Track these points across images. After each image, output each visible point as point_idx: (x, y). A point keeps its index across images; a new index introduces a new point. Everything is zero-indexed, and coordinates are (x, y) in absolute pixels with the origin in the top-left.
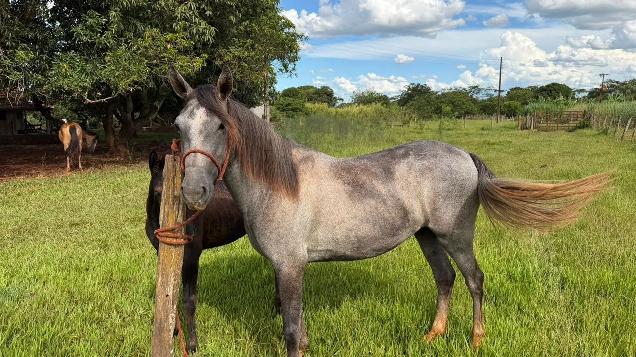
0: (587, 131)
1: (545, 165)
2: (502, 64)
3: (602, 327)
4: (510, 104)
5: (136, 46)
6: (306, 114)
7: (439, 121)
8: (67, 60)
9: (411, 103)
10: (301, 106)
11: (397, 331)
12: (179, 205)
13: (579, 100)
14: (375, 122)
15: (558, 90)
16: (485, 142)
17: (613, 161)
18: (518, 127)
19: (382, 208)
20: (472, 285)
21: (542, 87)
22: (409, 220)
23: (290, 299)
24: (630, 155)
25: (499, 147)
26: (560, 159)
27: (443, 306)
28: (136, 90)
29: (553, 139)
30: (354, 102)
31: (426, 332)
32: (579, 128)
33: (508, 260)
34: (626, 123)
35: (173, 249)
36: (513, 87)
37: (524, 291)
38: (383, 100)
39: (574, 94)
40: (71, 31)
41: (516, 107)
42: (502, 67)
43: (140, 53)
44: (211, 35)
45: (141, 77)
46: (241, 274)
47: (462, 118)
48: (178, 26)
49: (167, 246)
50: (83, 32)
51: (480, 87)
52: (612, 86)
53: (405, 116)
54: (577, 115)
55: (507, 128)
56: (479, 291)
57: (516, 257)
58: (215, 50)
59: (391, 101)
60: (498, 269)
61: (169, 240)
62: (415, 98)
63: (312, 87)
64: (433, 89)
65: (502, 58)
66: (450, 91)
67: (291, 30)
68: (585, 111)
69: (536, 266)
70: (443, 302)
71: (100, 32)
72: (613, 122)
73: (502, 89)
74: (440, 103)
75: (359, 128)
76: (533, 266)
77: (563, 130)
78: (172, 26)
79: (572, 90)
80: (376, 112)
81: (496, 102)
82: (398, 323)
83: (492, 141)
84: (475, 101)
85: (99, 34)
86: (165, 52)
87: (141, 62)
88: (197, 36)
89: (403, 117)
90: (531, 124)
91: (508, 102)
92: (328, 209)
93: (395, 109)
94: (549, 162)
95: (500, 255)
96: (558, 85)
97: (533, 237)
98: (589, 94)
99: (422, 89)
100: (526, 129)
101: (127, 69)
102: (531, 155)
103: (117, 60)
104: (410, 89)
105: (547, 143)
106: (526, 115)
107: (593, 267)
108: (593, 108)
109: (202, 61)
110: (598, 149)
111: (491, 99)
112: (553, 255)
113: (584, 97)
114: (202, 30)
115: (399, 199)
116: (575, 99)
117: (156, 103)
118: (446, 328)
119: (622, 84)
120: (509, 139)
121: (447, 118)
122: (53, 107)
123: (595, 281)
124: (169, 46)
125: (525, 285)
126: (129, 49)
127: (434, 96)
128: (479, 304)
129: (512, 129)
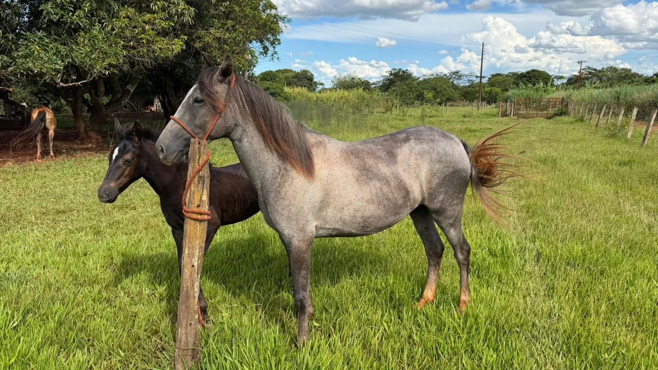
0: (565, 118)
1: (524, 151)
2: (484, 50)
3: (570, 292)
4: (491, 90)
5: (110, 26)
6: (286, 99)
7: (422, 108)
8: (35, 41)
9: (393, 89)
10: (280, 91)
11: (391, 299)
12: (203, 184)
13: (557, 87)
14: (357, 108)
15: (538, 76)
16: (466, 129)
17: (588, 147)
18: (498, 114)
19: (385, 189)
20: (461, 257)
21: (522, 74)
22: (410, 200)
23: (300, 269)
24: (604, 141)
25: (480, 134)
26: (538, 145)
27: (433, 277)
28: (112, 73)
29: (532, 126)
30: (335, 87)
31: (418, 300)
32: (557, 115)
33: (489, 239)
34: (601, 109)
35: (198, 224)
36: (494, 73)
37: (504, 265)
38: (366, 85)
39: (553, 81)
40: (40, 9)
41: (497, 94)
42: (484, 53)
43: (115, 34)
44: (190, 16)
45: (118, 60)
46: (241, 256)
47: (444, 104)
48: (156, 7)
49: (193, 221)
50: (53, 11)
51: (460, 73)
52: (590, 73)
53: (387, 103)
54: (556, 102)
55: (488, 115)
56: (466, 262)
57: (497, 235)
58: (193, 31)
59: (373, 86)
60: (480, 246)
61: (194, 216)
62: (397, 84)
63: (291, 71)
64: (415, 74)
65: (483, 43)
66: (432, 77)
67: (273, 12)
68: (563, 98)
69: (515, 243)
70: (432, 272)
71: (71, 11)
72: (589, 109)
73: (483, 75)
74: (422, 89)
75: (343, 114)
76: (512, 242)
77: (541, 117)
78: (148, 6)
79: (551, 76)
80: (358, 98)
81: (477, 89)
82: (392, 292)
83: (474, 128)
84: (456, 87)
85: (71, 14)
86: (143, 34)
87: (116, 43)
88: (176, 17)
89: (385, 102)
90: (511, 111)
91: (489, 88)
92: (337, 192)
93: (377, 95)
94: (528, 148)
95: (482, 233)
96: (538, 71)
97: (512, 217)
98: (568, 80)
99: (404, 74)
100: (507, 116)
101: (104, 52)
102: (511, 142)
103: (94, 41)
104: (391, 74)
105: (527, 130)
106: (506, 102)
107: (564, 243)
108: (570, 95)
109: (181, 43)
110: (574, 136)
111: (472, 85)
112: (530, 233)
113: (563, 84)
114: (182, 10)
115: (402, 180)
116: (554, 86)
117: (129, 87)
118: (435, 297)
119: (600, 71)
120: (490, 126)
121: (429, 105)
122: (11, 90)
123: (567, 254)
124: (147, 27)
125: (504, 259)
126: (103, 30)
127: (415, 83)
128: (466, 275)
129: (493, 115)
